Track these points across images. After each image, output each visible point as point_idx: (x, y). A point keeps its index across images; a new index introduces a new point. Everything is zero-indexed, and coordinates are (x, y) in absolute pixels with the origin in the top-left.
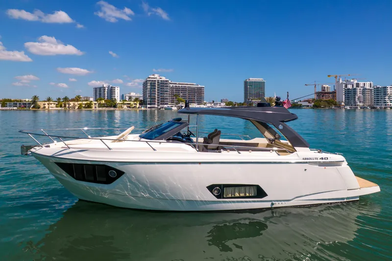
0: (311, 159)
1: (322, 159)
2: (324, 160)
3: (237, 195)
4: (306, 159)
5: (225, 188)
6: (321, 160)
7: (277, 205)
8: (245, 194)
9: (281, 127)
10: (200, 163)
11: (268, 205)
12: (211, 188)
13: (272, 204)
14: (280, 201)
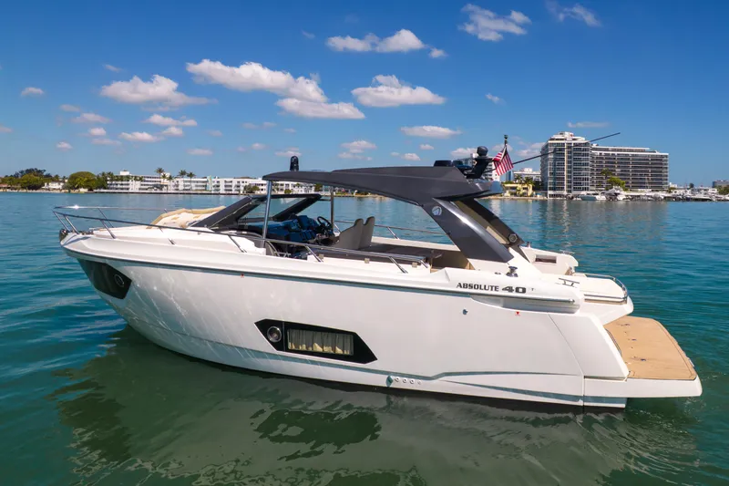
0: (479, 287)
1: (510, 289)
2: (514, 294)
3: (318, 348)
4: (465, 286)
5: (288, 331)
6: (507, 293)
7: (400, 383)
8: (335, 350)
9: (437, 211)
10: (243, 274)
11: (381, 381)
12: (265, 326)
13: (389, 381)
14: (410, 376)
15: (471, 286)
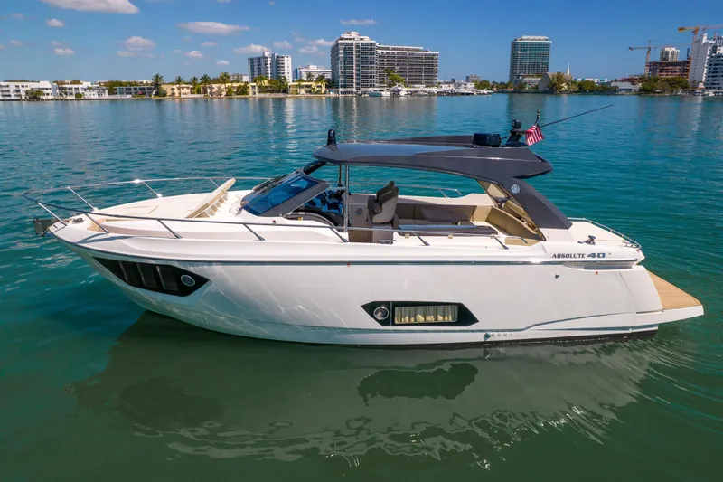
0: (570, 256)
1: (593, 255)
2: (596, 259)
3: (420, 318)
4: (559, 256)
5: (396, 309)
6: (591, 259)
7: (496, 337)
8: (436, 318)
9: (515, 189)
10: (348, 263)
11: (480, 337)
12: (371, 308)
13: (487, 336)
14: (503, 331)
15: (563, 256)
